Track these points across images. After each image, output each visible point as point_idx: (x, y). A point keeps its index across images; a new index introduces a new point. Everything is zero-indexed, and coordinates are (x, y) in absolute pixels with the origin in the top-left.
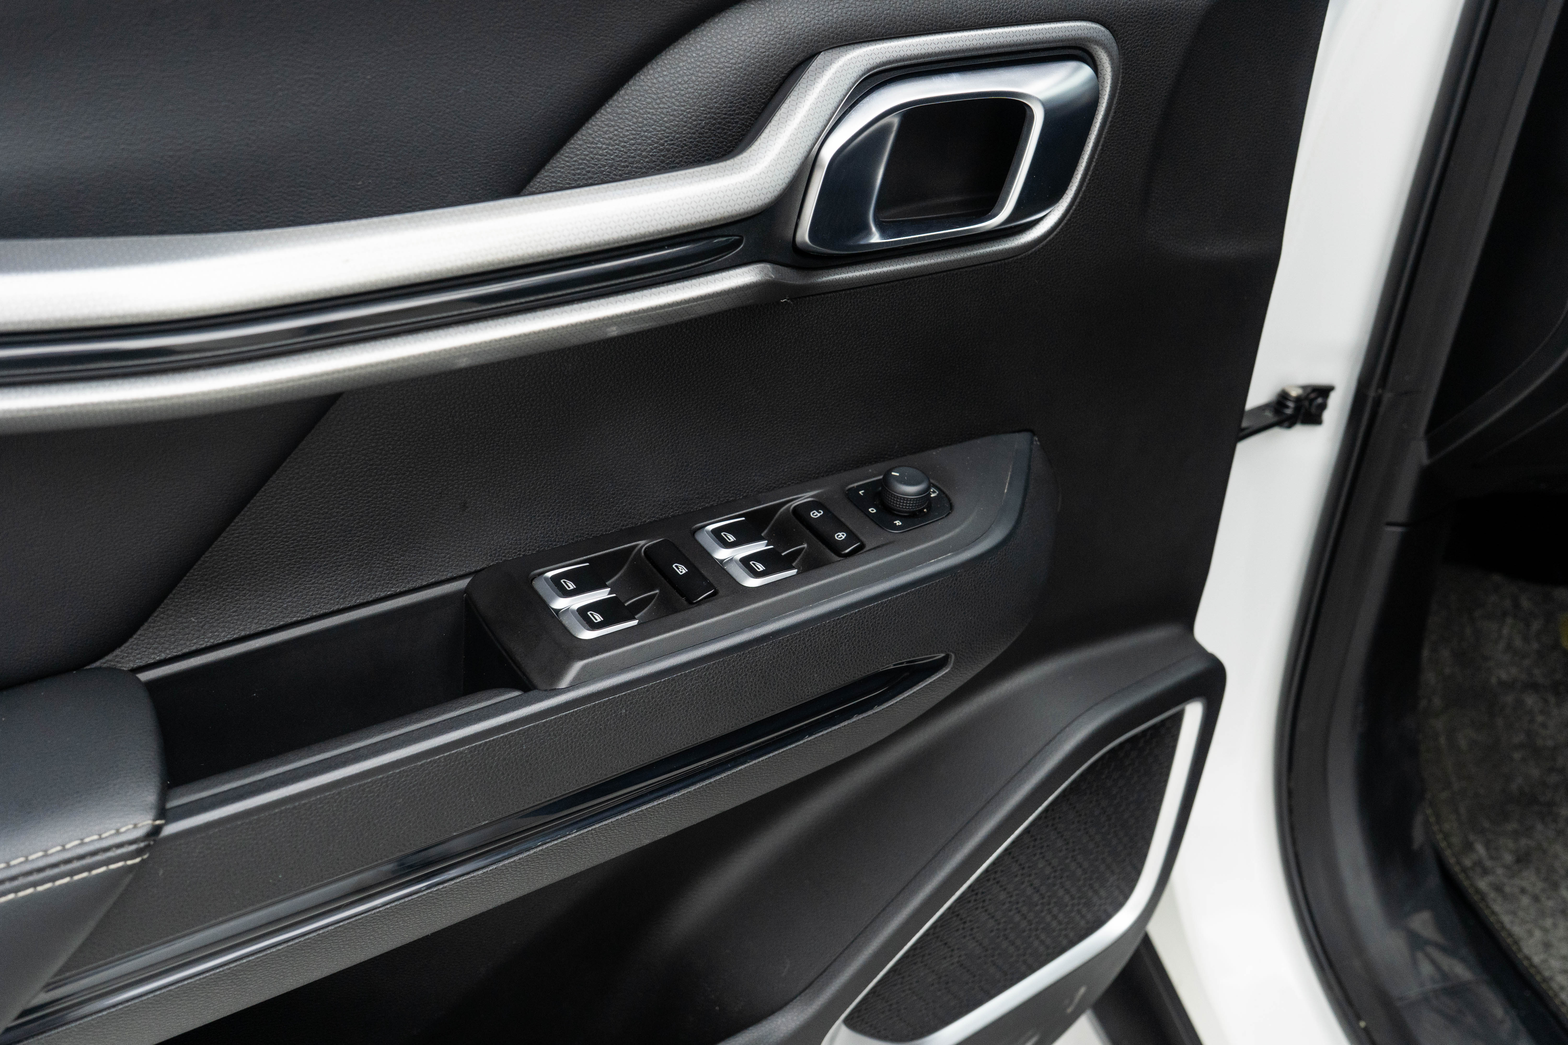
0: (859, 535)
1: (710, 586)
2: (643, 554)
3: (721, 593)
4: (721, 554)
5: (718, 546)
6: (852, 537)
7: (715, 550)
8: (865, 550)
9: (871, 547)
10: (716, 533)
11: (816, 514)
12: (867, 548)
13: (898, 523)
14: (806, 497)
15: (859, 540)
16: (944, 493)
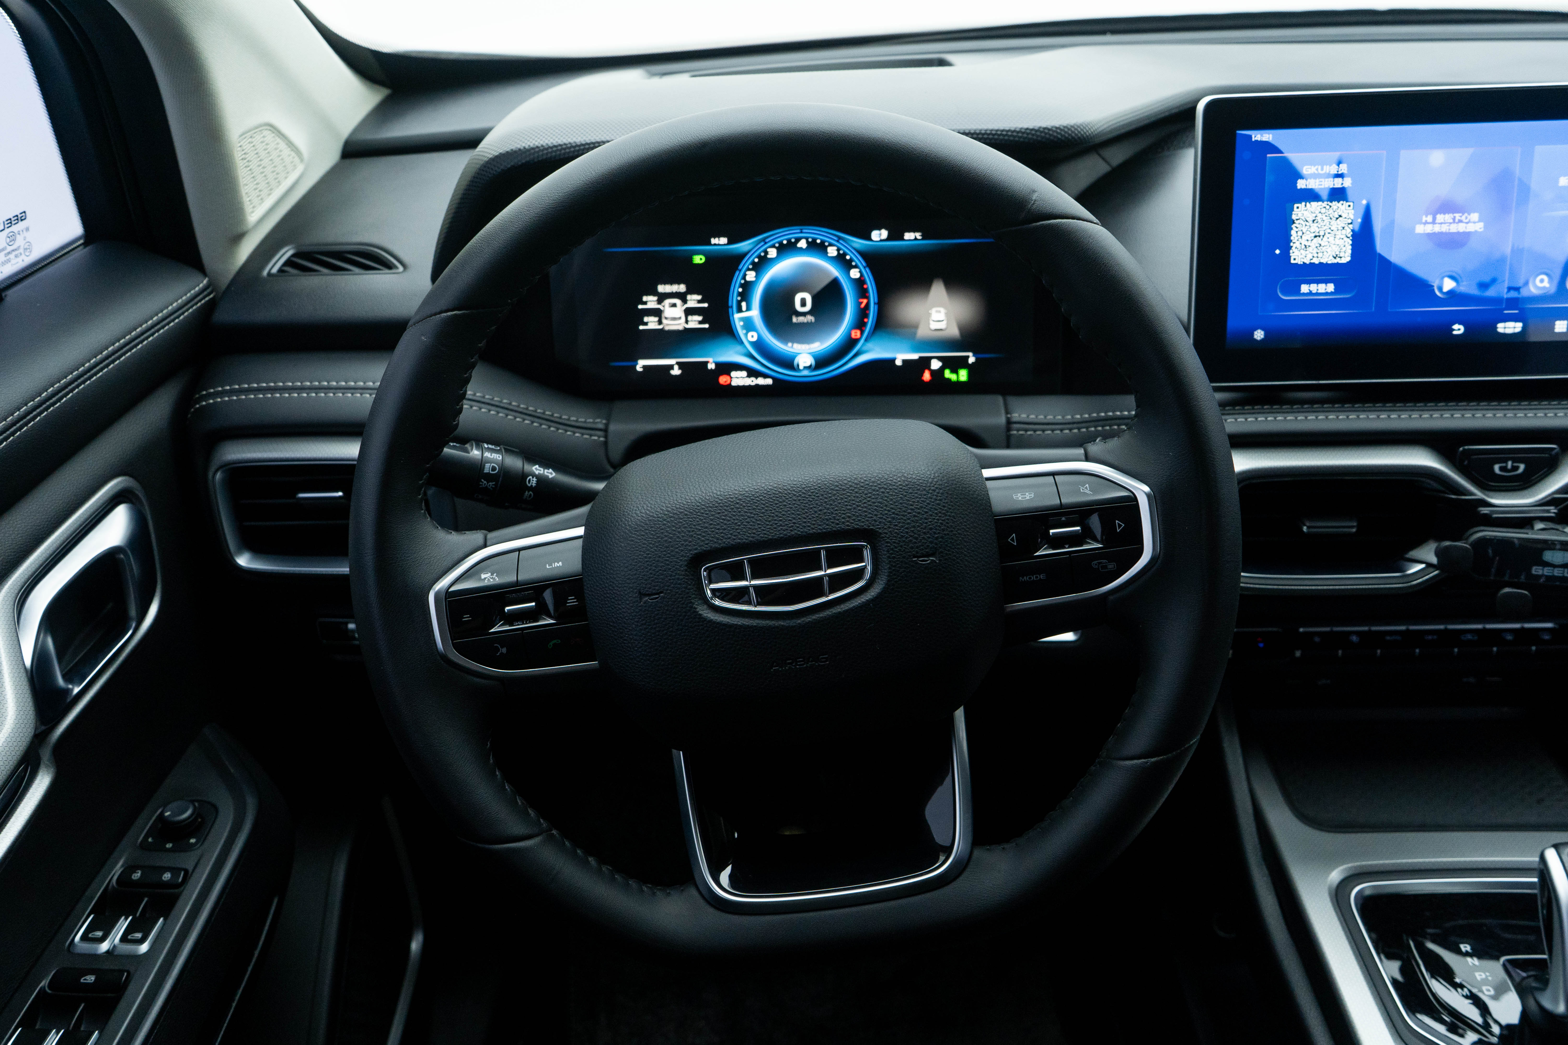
0: (178, 866)
1: (121, 972)
2: (49, 991)
3: (132, 969)
4: (105, 947)
5: (95, 945)
6: (175, 871)
7: (97, 949)
8: (190, 873)
9: (192, 868)
10: (84, 938)
11: (137, 875)
12: (190, 871)
13: (193, 841)
14: (118, 869)
15: (180, 869)
16: (202, 801)
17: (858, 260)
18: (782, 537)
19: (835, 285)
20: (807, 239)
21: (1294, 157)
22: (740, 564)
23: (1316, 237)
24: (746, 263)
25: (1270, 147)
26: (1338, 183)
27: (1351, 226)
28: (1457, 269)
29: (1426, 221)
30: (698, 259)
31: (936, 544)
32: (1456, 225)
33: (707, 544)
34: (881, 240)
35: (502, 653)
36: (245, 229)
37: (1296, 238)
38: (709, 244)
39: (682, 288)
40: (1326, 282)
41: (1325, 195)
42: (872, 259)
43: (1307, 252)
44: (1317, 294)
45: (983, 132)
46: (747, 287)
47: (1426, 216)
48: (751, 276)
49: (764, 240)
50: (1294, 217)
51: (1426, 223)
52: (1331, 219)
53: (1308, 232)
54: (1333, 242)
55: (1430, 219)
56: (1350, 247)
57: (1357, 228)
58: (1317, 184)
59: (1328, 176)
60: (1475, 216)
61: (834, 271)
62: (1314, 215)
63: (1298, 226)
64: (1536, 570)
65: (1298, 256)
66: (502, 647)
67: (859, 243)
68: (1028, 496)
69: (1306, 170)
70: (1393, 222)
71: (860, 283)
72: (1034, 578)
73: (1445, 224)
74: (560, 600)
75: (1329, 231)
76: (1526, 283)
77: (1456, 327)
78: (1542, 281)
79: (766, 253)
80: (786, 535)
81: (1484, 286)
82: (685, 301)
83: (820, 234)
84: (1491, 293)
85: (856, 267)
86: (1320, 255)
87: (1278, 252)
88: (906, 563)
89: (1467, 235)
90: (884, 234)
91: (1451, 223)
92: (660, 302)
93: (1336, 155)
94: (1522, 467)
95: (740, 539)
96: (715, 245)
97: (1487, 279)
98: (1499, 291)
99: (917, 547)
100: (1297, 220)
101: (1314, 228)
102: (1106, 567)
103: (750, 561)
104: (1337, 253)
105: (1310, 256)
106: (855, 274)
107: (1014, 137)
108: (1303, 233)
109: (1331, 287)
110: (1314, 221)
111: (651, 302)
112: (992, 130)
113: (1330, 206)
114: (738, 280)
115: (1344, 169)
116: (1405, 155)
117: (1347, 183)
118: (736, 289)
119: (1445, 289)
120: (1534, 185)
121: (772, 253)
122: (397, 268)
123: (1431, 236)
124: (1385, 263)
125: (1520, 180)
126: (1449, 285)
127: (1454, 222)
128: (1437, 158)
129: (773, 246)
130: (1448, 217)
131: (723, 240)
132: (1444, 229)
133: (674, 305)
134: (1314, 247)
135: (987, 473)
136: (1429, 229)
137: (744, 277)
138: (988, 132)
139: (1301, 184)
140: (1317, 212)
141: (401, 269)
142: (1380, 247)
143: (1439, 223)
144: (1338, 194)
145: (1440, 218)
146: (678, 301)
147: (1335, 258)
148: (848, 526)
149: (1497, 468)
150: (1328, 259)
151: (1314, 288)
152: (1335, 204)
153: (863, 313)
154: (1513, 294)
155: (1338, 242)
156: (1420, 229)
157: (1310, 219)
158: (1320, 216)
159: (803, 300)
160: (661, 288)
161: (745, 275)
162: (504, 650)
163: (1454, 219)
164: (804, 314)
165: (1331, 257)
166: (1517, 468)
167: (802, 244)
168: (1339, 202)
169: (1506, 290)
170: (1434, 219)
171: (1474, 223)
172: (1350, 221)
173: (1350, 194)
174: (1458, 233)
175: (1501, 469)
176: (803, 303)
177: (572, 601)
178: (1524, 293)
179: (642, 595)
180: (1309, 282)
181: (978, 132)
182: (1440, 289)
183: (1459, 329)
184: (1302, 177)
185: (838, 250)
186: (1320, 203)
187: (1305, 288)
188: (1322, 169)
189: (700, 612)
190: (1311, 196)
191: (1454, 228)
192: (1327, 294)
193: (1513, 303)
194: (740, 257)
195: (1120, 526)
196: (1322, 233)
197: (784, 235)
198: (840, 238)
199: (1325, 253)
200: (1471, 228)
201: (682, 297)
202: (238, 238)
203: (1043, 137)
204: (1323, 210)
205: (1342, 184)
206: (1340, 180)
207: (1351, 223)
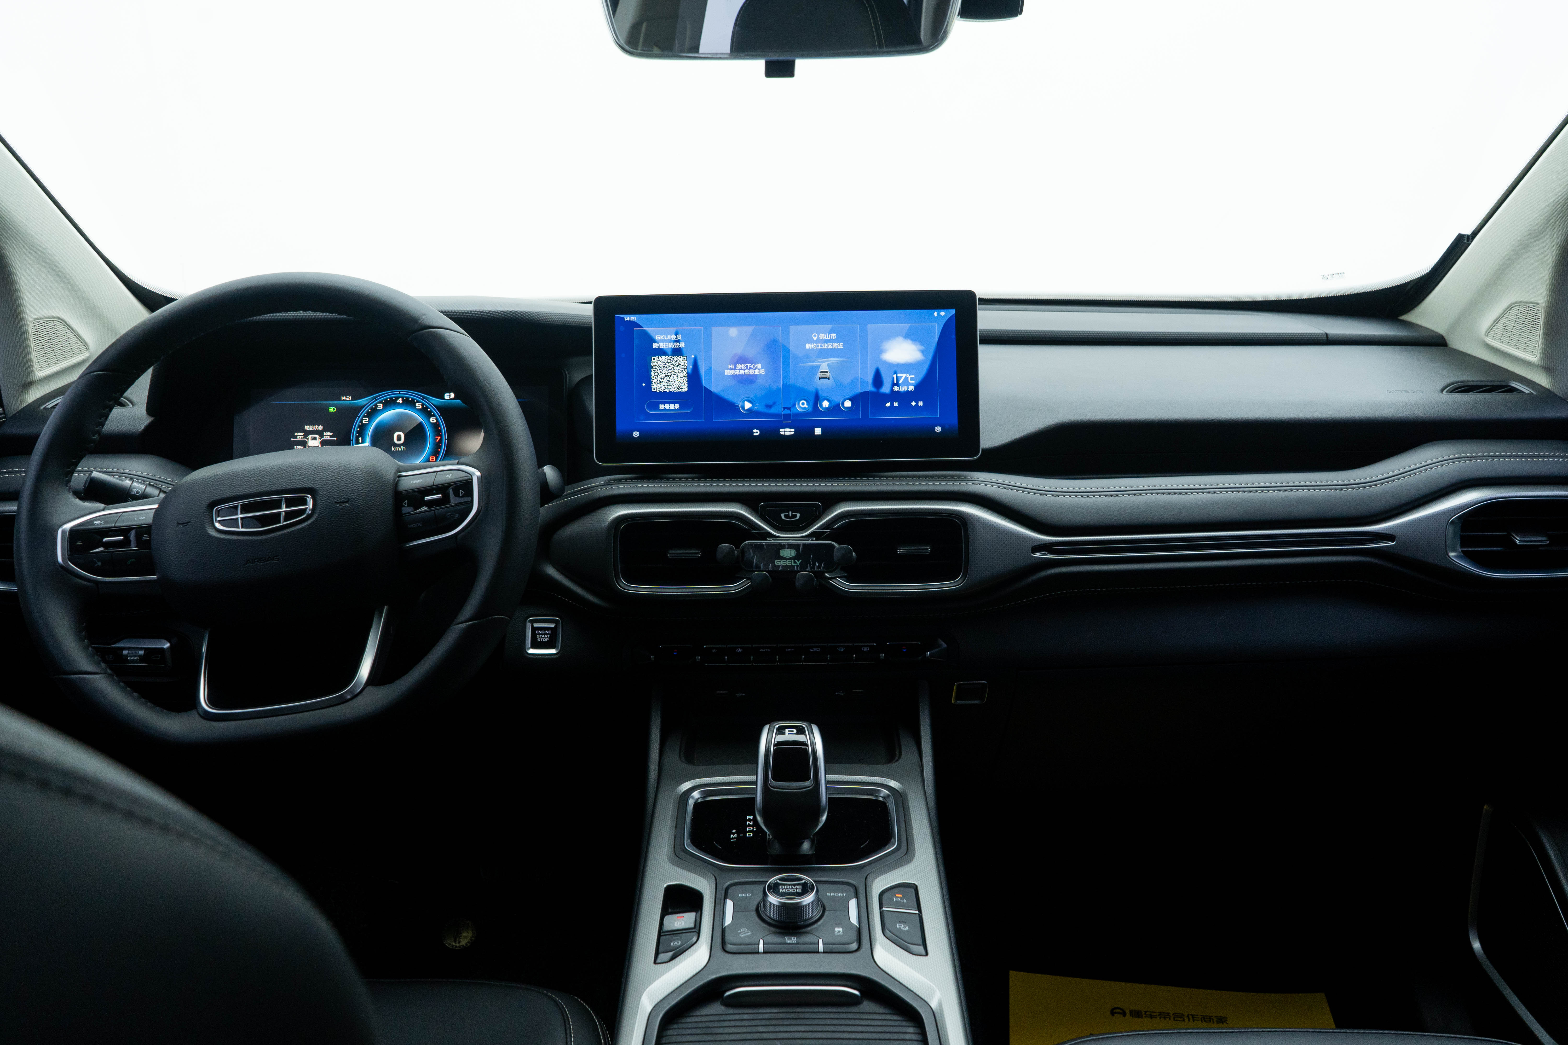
17: (435, 412)
18: (262, 492)
19: (420, 427)
20: (403, 398)
21: (650, 330)
22: (236, 507)
23: (666, 376)
24: (364, 412)
25: (635, 324)
26: (677, 345)
27: (686, 370)
28: (752, 396)
29: (730, 368)
30: (332, 409)
31: (349, 496)
32: (748, 370)
33: (219, 496)
34: (451, 399)
35: (98, 565)
36: (32, 379)
37: (654, 377)
38: (340, 400)
39: (320, 428)
40: (674, 403)
41: (669, 352)
42: (444, 411)
43: (662, 385)
44: (669, 410)
45: (463, 312)
46: (363, 428)
47: (731, 365)
48: (366, 421)
49: (375, 398)
50: (652, 364)
51: (731, 369)
52: (674, 366)
53: (661, 374)
54: (677, 380)
55: (732, 367)
56: (687, 383)
57: (690, 371)
58: (664, 346)
59: (670, 341)
60: (759, 366)
61: (420, 418)
62: (664, 364)
63: (655, 369)
64: (778, 562)
65: (656, 387)
66: (98, 562)
67: (436, 401)
68: (419, 481)
69: (658, 337)
70: (711, 368)
71: (436, 426)
72: (416, 525)
73: (742, 370)
74: (139, 537)
75: (674, 373)
76: (794, 405)
77: (755, 431)
78: (803, 404)
79: (376, 406)
80: (264, 490)
81: (768, 406)
82: (322, 436)
83: (411, 395)
84: (773, 410)
85: (434, 416)
86: (669, 387)
87: (644, 385)
88: (330, 506)
89: (755, 376)
90: (452, 395)
91: (745, 369)
92: (305, 436)
93: (674, 329)
94: (798, 515)
95: (240, 493)
96: (344, 400)
97: (770, 403)
98: (779, 409)
99: (338, 498)
100: (654, 366)
101: (665, 371)
102: (453, 517)
103: (241, 505)
104: (680, 386)
105: (663, 387)
106: (433, 420)
107: (482, 315)
108: (658, 374)
109: (677, 406)
110: (664, 367)
111: (300, 436)
112: (468, 311)
113: (673, 359)
114: (357, 423)
115: (679, 337)
116: (715, 330)
117: (682, 345)
118: (356, 429)
119: (746, 408)
120: (791, 348)
121: (381, 406)
122: (129, 405)
123: (735, 377)
124: (709, 392)
125: (782, 344)
126: (748, 405)
127: (747, 369)
128: (733, 332)
129: (381, 402)
130: (743, 366)
131: (349, 398)
132: (742, 372)
133: (315, 439)
134: (665, 382)
136: (733, 372)
137: (361, 421)
138: (466, 312)
139: (655, 345)
140: (666, 362)
141: (131, 406)
142: (705, 383)
143: (738, 369)
144: (677, 352)
145: (738, 366)
146: (317, 436)
147: (678, 389)
148: (301, 485)
149: (783, 515)
150: (674, 389)
151: (667, 406)
152: (676, 358)
153: (437, 446)
154: (787, 412)
155: (679, 379)
156: (727, 372)
157: (662, 366)
158: (667, 364)
159: (399, 436)
160: (306, 428)
161: (362, 420)
162: (100, 564)
163: (747, 366)
164: (399, 445)
165: (676, 388)
166: (796, 516)
167: (400, 401)
168: (678, 356)
169: (782, 409)
170: (735, 367)
171: (759, 369)
172: (685, 367)
173: (684, 351)
174: (750, 375)
175: (785, 516)
176: (399, 438)
177: (146, 537)
178: (793, 411)
179: (179, 524)
180: (664, 403)
181: (457, 311)
182: (743, 408)
183: (757, 432)
184: (655, 342)
185: (423, 405)
186: (667, 357)
187: (661, 407)
188: (667, 337)
189: (209, 532)
190: (661, 352)
191: (747, 372)
192: (675, 410)
193: (787, 417)
194: (360, 408)
195: (462, 493)
196: (669, 374)
197: (388, 395)
198: (424, 397)
199: (672, 386)
200: (757, 372)
201: (320, 433)
202: (28, 385)
203: (500, 316)
204: (669, 361)
205: (679, 346)
206: (678, 343)
207: (686, 369)
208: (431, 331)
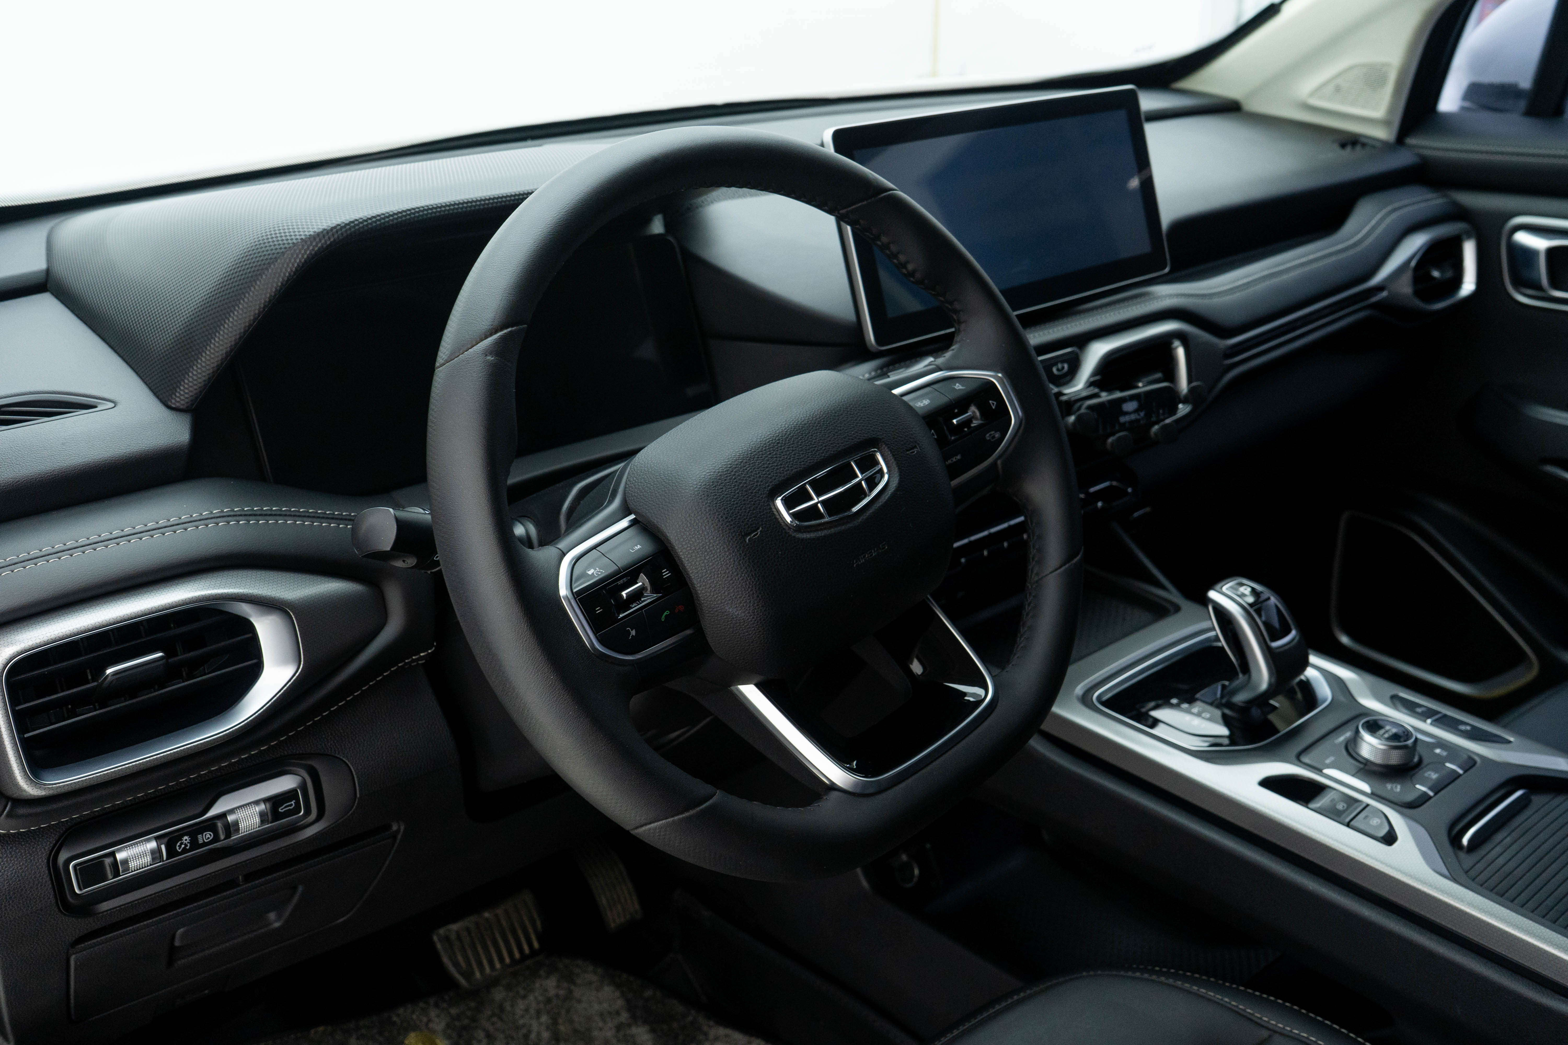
18: (823, 459)
22: (803, 489)
33: (775, 479)
35: (633, 636)
64: (1123, 419)
66: (632, 630)
68: (926, 402)
72: (954, 460)
74: (655, 575)
80: (824, 456)
88: (903, 457)
94: (1066, 366)
95: (796, 468)
102: (994, 437)
103: (811, 483)
135: (897, 391)
148: (859, 439)
149: (1054, 370)
162: (634, 632)
175: (1058, 370)
177: (666, 573)
179: (744, 535)
195: (993, 404)
208: (892, 194)
